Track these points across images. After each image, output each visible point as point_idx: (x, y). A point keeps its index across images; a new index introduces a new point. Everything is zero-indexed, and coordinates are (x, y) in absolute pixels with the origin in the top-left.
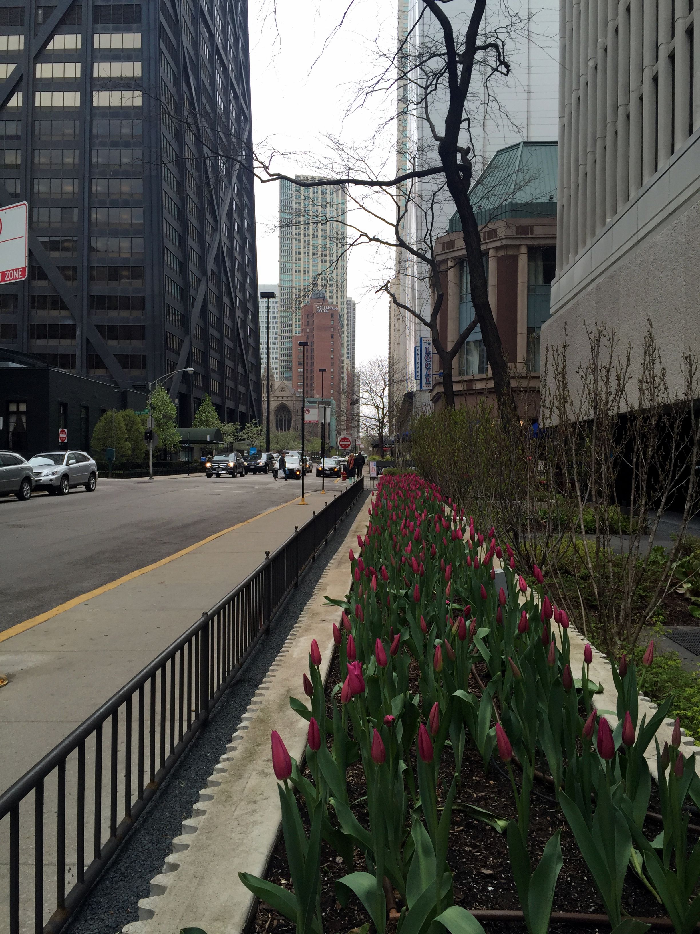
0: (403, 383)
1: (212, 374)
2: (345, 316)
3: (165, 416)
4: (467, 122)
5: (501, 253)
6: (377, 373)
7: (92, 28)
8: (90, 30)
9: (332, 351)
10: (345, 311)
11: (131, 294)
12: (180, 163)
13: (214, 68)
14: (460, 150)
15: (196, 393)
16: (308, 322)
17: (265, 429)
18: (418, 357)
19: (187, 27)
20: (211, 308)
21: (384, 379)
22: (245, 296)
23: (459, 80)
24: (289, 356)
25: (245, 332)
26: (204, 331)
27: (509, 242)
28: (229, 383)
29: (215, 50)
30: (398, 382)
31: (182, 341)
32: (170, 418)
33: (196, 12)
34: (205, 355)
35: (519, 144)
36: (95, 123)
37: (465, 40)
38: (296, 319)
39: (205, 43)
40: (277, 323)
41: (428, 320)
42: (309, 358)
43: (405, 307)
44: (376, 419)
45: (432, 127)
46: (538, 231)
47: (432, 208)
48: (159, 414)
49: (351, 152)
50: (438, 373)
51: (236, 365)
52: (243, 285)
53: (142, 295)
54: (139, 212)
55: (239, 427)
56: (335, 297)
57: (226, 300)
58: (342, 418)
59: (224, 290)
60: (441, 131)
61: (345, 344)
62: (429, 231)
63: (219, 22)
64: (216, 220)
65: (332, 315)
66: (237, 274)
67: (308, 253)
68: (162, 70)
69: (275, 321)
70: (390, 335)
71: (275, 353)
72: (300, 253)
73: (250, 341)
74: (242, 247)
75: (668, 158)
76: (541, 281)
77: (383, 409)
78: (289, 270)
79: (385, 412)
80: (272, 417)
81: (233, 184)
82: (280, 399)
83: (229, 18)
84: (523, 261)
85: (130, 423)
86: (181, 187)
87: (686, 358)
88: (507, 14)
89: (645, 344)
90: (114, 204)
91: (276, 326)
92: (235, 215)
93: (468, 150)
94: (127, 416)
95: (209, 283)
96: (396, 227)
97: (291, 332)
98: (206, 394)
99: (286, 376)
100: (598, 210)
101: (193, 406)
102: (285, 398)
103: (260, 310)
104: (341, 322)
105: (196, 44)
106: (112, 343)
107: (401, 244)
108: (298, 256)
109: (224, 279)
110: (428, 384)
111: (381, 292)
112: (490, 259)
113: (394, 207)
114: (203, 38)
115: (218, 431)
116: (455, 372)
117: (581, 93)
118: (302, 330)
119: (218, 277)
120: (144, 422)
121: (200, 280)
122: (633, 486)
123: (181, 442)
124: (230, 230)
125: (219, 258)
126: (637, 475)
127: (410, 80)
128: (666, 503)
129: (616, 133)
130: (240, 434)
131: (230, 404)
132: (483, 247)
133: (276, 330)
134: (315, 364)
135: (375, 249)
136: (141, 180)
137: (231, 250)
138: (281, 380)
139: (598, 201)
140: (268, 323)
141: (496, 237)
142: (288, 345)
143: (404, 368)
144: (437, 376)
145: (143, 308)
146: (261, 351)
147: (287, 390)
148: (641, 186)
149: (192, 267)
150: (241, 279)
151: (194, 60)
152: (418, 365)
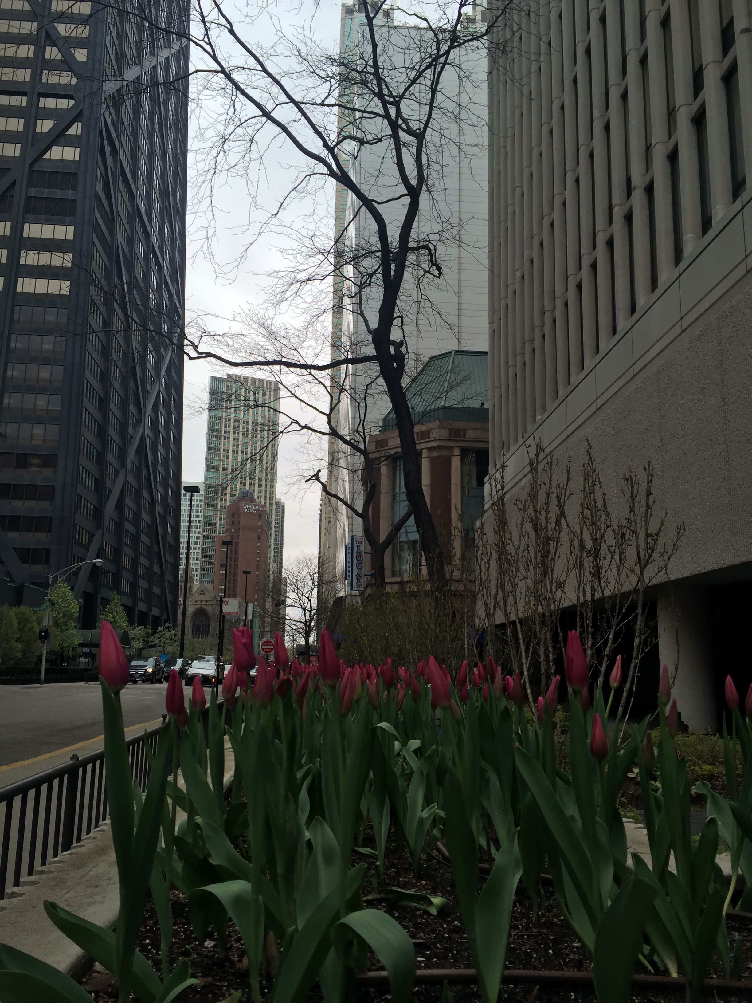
0: (332, 585)
1: (124, 572)
2: (274, 517)
3: (64, 616)
4: (400, 319)
5: (435, 454)
6: (305, 572)
7: (23, 217)
8: (20, 220)
9: (259, 547)
10: (274, 512)
11: (39, 483)
12: (105, 352)
13: (148, 266)
14: (393, 343)
15: (104, 593)
16: (233, 522)
17: (179, 635)
18: (349, 556)
19: (123, 225)
20: (129, 502)
21: (313, 579)
22: (166, 491)
23: (392, 274)
24: (212, 557)
25: (165, 528)
26: (119, 526)
27: (442, 443)
28: (143, 583)
29: (150, 249)
30: (327, 583)
31: (93, 536)
32: (71, 617)
33: (133, 212)
34: (117, 552)
35: (451, 352)
36: (17, 308)
38: (220, 518)
39: (140, 241)
40: (200, 522)
41: (360, 510)
42: (233, 559)
43: (335, 496)
44: (301, 622)
45: (366, 321)
46: (471, 434)
47: (365, 399)
48: (59, 613)
49: (285, 341)
50: (370, 574)
51: (151, 564)
52: (165, 479)
53: (52, 484)
54: (57, 399)
55: (150, 631)
56: (263, 498)
57: (145, 494)
58: (267, 619)
59: (144, 484)
60: (374, 324)
61: (273, 547)
62: (362, 422)
63: (156, 224)
64: (140, 412)
65: (260, 516)
66: (159, 468)
67: (237, 452)
68: (93, 262)
69: (198, 519)
70: (320, 539)
71: (196, 554)
72: (228, 451)
73: (170, 539)
74: (167, 441)
75: (594, 357)
76: (474, 483)
77: (310, 612)
78: (216, 468)
79: (312, 614)
80: (188, 623)
81: (162, 377)
82: (199, 602)
83: (166, 221)
84: (456, 463)
85: (23, 622)
86: (104, 378)
88: (439, 220)
90: (31, 390)
91: (198, 525)
92: (161, 409)
93: (401, 344)
94: (20, 613)
95: (128, 475)
96: (329, 416)
97: (214, 531)
98: (115, 592)
99: (206, 578)
100: (528, 408)
101: (100, 607)
102: (204, 602)
103: (182, 507)
104: (269, 523)
105: (131, 242)
106: (13, 535)
107: (333, 433)
108: (226, 454)
109: (145, 472)
110: (359, 585)
111: (311, 481)
112: (423, 460)
113: (328, 398)
114: (139, 237)
115: (126, 634)
116: (387, 573)
117: (510, 301)
118: (227, 530)
119: (139, 470)
120: (39, 621)
121: (118, 472)
123: (82, 645)
124: (155, 423)
125: (141, 451)
127: (345, 277)
129: (543, 336)
130: (150, 639)
131: (142, 606)
132: (417, 447)
133: (198, 530)
134: (239, 566)
135: (305, 439)
136: (62, 368)
137: (155, 443)
138: (201, 582)
139: (528, 401)
140: (190, 521)
141: (429, 438)
142: (211, 544)
143: (334, 568)
144: (369, 577)
145: (52, 498)
146: (181, 551)
147: (207, 594)
148: (569, 384)
149: (111, 458)
150: (164, 473)
151: (128, 256)
152: (348, 565)
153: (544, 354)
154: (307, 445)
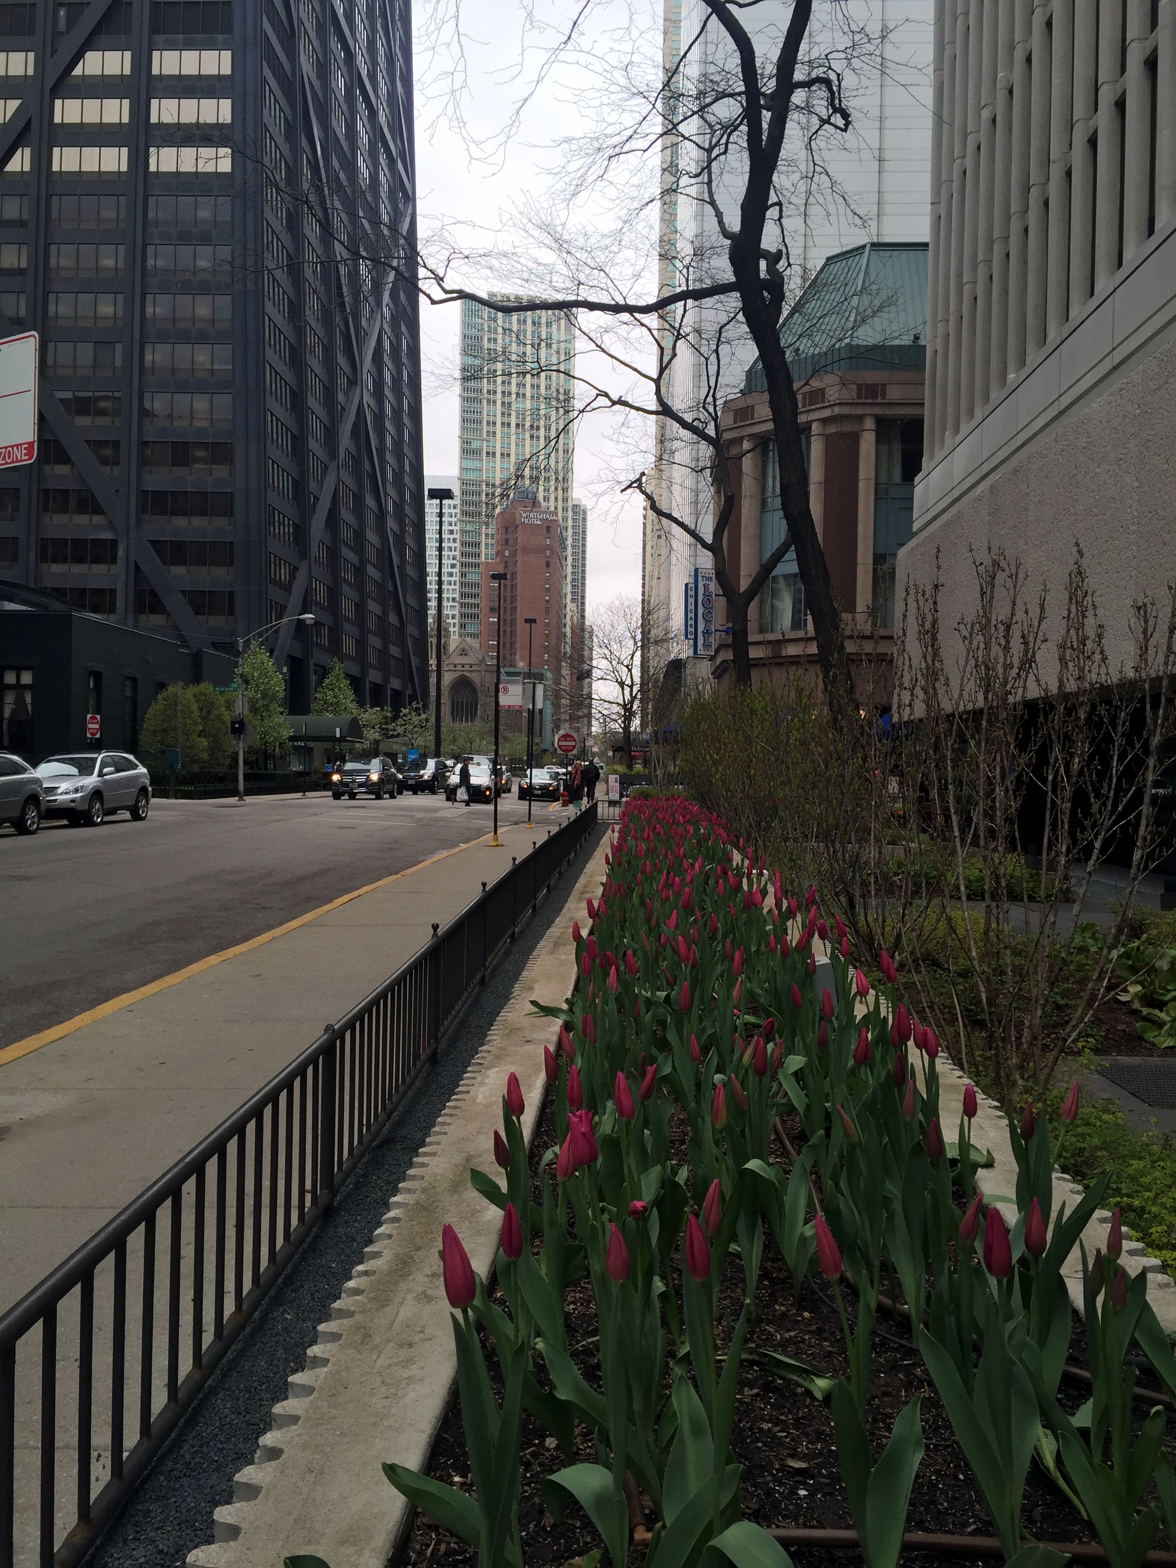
0: (666, 645)
1: (347, 626)
2: (570, 531)
3: (264, 696)
4: (777, 208)
5: (832, 429)
6: (622, 628)
7: (150, 41)
8: (145, 45)
9: (548, 580)
10: (570, 522)
11: (210, 490)
12: (294, 268)
13: (353, 111)
14: (766, 255)
15: (319, 657)
16: (507, 540)
17: (433, 719)
18: (691, 600)
19: (310, 40)
20: (346, 514)
21: (634, 638)
22: (402, 494)
23: (764, 138)
24: (474, 596)
25: (402, 555)
26: (333, 552)
27: (846, 410)
28: (374, 641)
29: (355, 81)
30: (657, 642)
31: (296, 569)
32: (274, 698)
33: (325, 16)
34: (334, 593)
35: (864, 247)
36: (152, 200)
37: (775, 71)
38: (487, 535)
39: (339, 68)
40: (454, 540)
41: (709, 539)
42: (509, 599)
43: (669, 517)
44: (618, 704)
45: (719, 215)
46: (894, 393)
47: (716, 351)
48: (256, 692)
49: (584, 256)
50: (724, 628)
51: (385, 612)
52: (398, 475)
53: (229, 491)
54: (224, 350)
55: (389, 715)
56: (552, 499)
57: (370, 501)
58: (563, 701)
59: (367, 483)
60: (734, 222)
61: (569, 578)
62: (713, 391)
63: (362, 35)
64: (354, 366)
65: (548, 529)
66: (389, 457)
67: (509, 425)
68: (266, 112)
69: (451, 537)
70: (644, 563)
71: (451, 591)
72: (494, 423)
73: (410, 571)
74: (397, 412)
75: (1113, 273)
76: (897, 476)
77: (631, 687)
78: (476, 452)
79: (635, 691)
80: (445, 699)
81: (384, 305)
82: (459, 668)
83: (379, 27)
84: (868, 443)
85: (207, 707)
86: (295, 310)
87: (1139, 608)
88: (846, 29)
89: (1071, 584)
90: (184, 337)
91: (453, 545)
92: (386, 359)
93: (778, 256)
94: (201, 693)
95: (342, 471)
96: (657, 382)
97: (478, 555)
98: (336, 659)
99: (469, 630)
100: (995, 360)
101: (313, 678)
102: (467, 668)
103: (427, 518)
104: (563, 540)
105: (323, 70)
106: (179, 571)
107: (665, 410)
108: (491, 429)
109: (367, 465)
110: (706, 646)
111: (630, 491)
112: (813, 439)
113: (655, 348)
114: (335, 60)
115: (355, 721)
116: (752, 626)
117: (969, 163)
118: (498, 553)
119: (357, 461)
120: (229, 705)
121: (326, 467)
122: (1048, 822)
123: (291, 739)
124: (379, 383)
125: (359, 431)
126: (1053, 803)
127: (683, 136)
128: (1103, 851)
129: (1026, 230)
130: (391, 727)
131: (374, 676)
132: (802, 419)
133: (453, 553)
134: (518, 610)
135: (620, 418)
136: (229, 298)
137: (379, 418)
138: (460, 636)
139: (994, 344)
140: (441, 540)
141: (823, 402)
142: (473, 577)
143: (668, 618)
144: (723, 634)
145: (230, 512)
146: (429, 586)
147: (471, 654)
148: (1067, 320)
149: (313, 445)
150: (395, 466)
151: (320, 95)
152: (690, 615)
153: (1025, 262)
154: (624, 429)
